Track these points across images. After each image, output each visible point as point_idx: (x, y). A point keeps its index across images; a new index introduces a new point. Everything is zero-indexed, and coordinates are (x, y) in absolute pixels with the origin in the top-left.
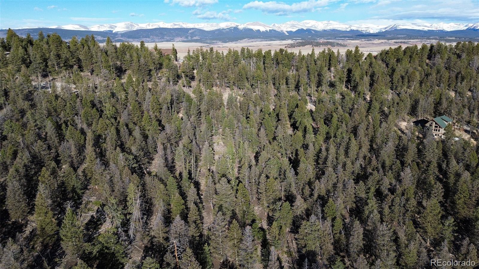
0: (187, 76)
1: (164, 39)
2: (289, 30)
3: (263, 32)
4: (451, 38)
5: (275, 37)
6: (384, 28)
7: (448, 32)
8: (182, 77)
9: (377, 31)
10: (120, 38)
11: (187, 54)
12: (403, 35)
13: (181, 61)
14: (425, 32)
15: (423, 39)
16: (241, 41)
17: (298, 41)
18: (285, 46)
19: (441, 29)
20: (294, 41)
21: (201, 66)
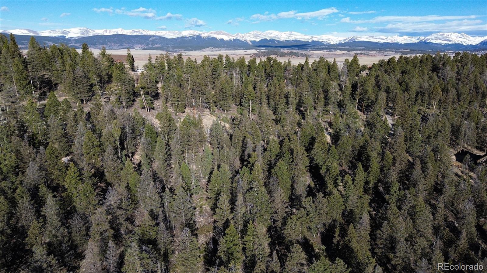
0: (148, 93)
1: (122, 46)
2: (253, 39)
3: (227, 41)
4: (406, 50)
5: (239, 46)
6: (343, 40)
7: (401, 44)
8: (140, 95)
9: (337, 43)
10: (74, 44)
11: (148, 62)
12: (362, 47)
13: (140, 71)
14: (381, 44)
15: (380, 51)
16: (205, 50)
17: (262, 51)
18: (250, 55)
19: (396, 42)
20: (259, 50)
21: (167, 78)
